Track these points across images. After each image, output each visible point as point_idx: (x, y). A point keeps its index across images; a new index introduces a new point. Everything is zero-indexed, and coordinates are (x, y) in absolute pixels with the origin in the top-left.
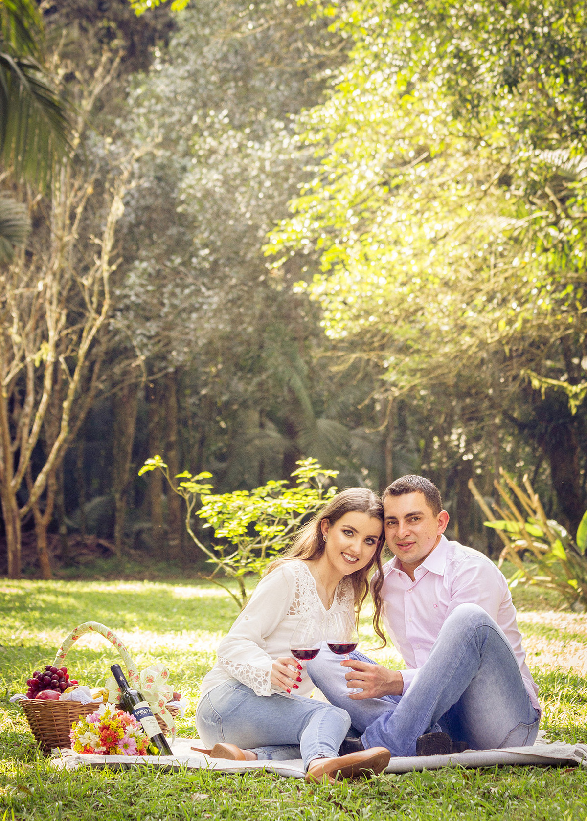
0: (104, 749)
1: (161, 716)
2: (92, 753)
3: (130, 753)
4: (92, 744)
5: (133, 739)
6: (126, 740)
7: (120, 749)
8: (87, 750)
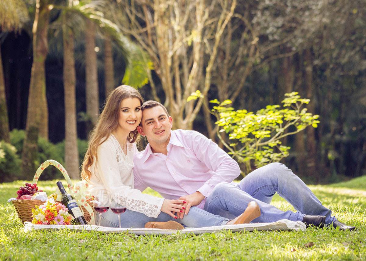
0: (47, 222)
1: (85, 207)
2: (41, 224)
3: (61, 224)
4: (42, 219)
5: (62, 217)
6: (58, 217)
7: (55, 222)
8: (39, 223)
